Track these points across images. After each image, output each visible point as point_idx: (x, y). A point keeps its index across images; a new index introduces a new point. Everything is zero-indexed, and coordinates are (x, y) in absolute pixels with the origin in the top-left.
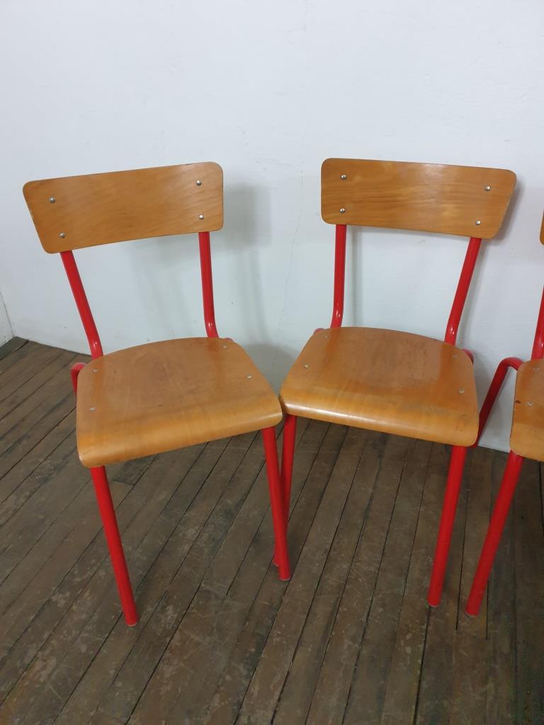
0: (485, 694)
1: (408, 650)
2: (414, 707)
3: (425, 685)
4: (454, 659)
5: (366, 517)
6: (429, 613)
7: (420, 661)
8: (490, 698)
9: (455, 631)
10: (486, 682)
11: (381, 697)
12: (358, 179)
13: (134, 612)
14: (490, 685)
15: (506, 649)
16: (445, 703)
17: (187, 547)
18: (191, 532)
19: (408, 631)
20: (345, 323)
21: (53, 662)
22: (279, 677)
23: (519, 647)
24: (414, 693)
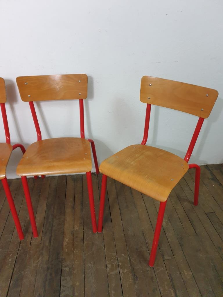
0: (38, 263)
1: (10, 260)
2: (10, 280)
3: (15, 270)
4: (28, 255)
6: (20, 243)
7: (14, 262)
8: (40, 263)
9: (30, 245)
14: (40, 258)
15: (47, 244)
16: (22, 272)
19: (11, 253)
23: (52, 241)
24: (11, 275)
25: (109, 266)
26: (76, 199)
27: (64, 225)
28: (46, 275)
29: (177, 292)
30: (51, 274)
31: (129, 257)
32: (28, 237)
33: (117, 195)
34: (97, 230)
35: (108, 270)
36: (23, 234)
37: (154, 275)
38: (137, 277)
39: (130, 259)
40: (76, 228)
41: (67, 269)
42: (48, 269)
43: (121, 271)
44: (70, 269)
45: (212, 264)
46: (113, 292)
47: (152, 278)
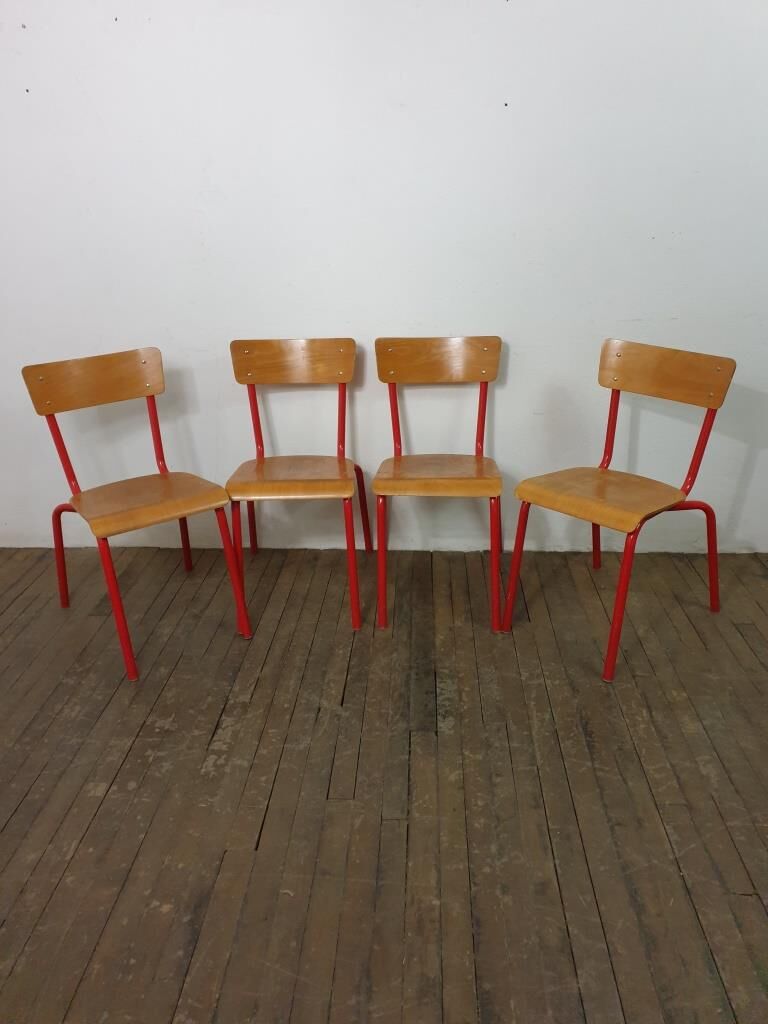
0: (391, 659)
1: (341, 652)
2: (346, 673)
3: (352, 663)
4: (371, 649)
5: (305, 599)
6: (354, 633)
7: (349, 655)
8: (395, 660)
9: (372, 638)
10: (392, 653)
11: (324, 673)
12: (256, 353)
13: (133, 671)
14: (395, 655)
15: (405, 638)
16: (366, 667)
17: (166, 639)
18: (167, 631)
19: (340, 644)
20: (267, 455)
21: (78, 708)
22: (253, 680)
23: (413, 636)
24: (346, 668)
25: (525, 675)
26: (454, 585)
27: (434, 617)
28: (409, 676)
29: (654, 713)
30: (417, 674)
31: (565, 668)
32: (368, 629)
33: (542, 586)
34: (501, 628)
35: (523, 678)
36: (360, 619)
37: (611, 691)
38: (578, 691)
39: (566, 670)
40: (458, 623)
41: (446, 671)
42: (410, 668)
43: (548, 682)
44: (451, 671)
45: (730, 688)
46: (533, 703)
47: (608, 695)
